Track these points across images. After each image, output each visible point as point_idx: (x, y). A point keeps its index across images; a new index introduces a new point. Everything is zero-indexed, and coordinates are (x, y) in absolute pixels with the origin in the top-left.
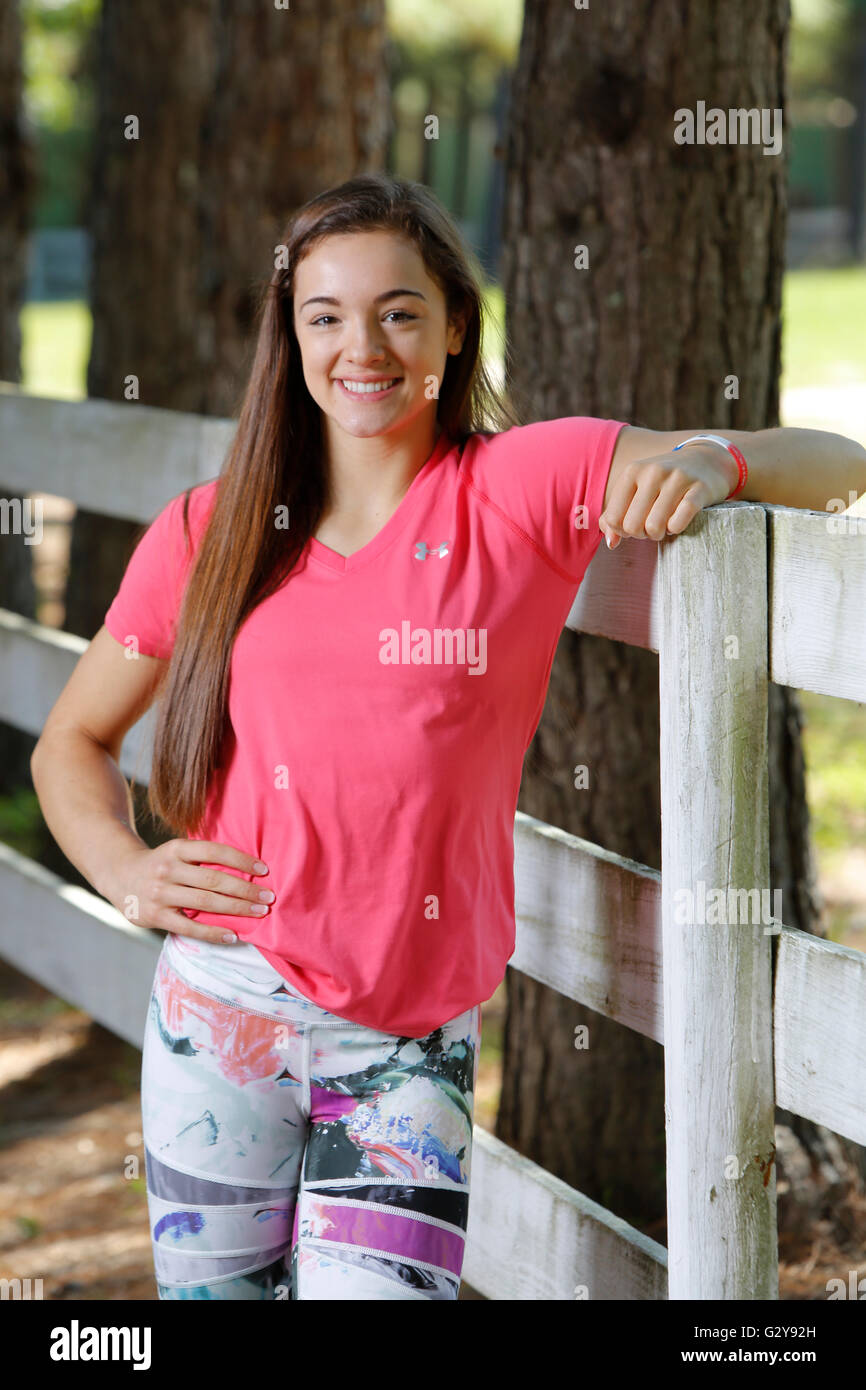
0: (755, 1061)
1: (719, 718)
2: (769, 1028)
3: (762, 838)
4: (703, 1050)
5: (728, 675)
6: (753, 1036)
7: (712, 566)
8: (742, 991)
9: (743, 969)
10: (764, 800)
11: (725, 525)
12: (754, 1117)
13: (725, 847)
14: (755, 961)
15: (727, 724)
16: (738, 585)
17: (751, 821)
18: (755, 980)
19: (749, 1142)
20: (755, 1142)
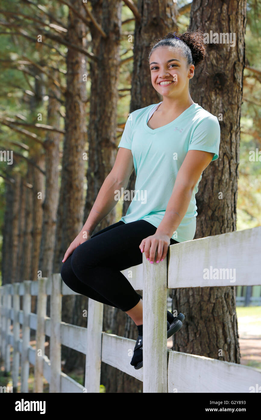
0: (163, 383)
1: (154, 297)
2: (166, 375)
3: (165, 327)
4: (150, 380)
5: (157, 286)
6: (162, 377)
8: (159, 365)
9: (160, 360)
10: (166, 318)
13: (156, 329)
14: (163, 358)
15: (156, 298)
17: (162, 323)
18: (163, 363)
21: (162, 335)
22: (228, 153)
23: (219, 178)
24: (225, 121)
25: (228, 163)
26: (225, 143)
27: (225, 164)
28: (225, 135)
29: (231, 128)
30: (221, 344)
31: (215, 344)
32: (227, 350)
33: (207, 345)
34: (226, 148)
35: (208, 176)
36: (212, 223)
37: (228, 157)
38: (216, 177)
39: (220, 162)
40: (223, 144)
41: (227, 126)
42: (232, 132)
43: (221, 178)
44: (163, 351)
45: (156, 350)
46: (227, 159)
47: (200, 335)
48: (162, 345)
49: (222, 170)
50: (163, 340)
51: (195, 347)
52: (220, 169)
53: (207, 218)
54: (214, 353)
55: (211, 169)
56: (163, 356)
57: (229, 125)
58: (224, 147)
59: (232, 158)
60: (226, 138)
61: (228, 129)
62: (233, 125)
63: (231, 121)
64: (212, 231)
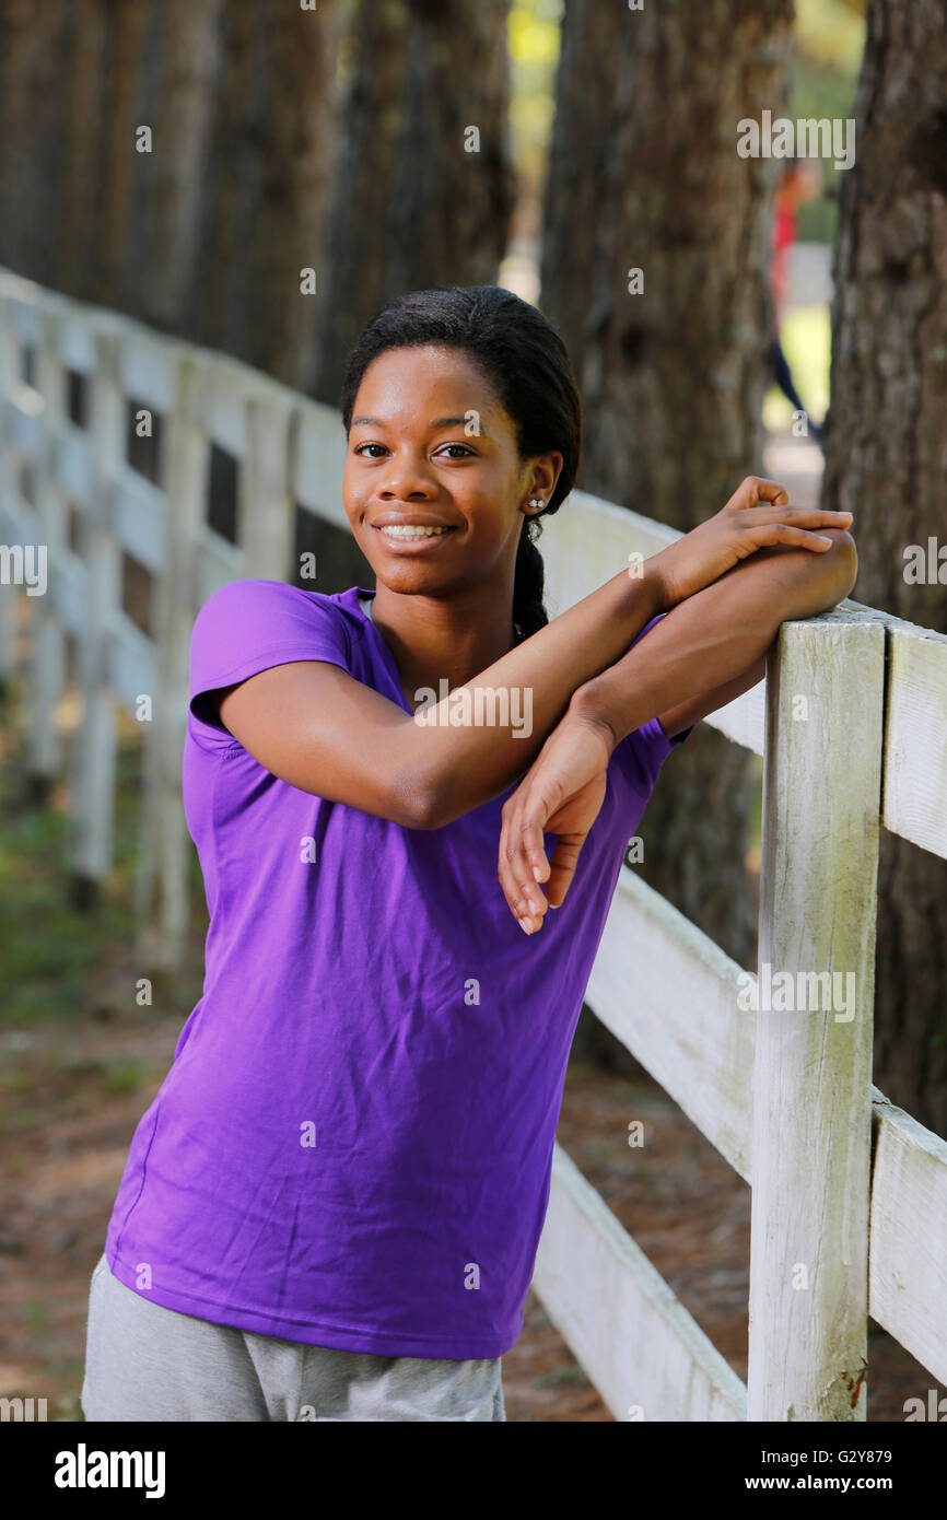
0: (846, 1263)
2: (864, 1226)
4: (786, 1248)
5: (832, 817)
6: (844, 1234)
7: (817, 691)
8: (833, 1182)
9: (835, 1157)
11: (834, 643)
12: (842, 1328)
14: (850, 1149)
15: (829, 874)
16: (848, 714)
18: (849, 1171)
19: (835, 1356)
20: (842, 1356)
21: (851, 1042)
44: (853, 1112)
45: (817, 1113)
48: (848, 1091)
50: (853, 1064)
56: (851, 1139)
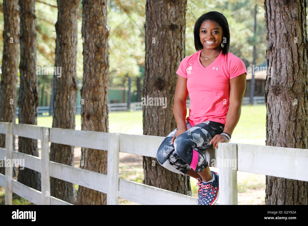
1: (230, 177)
22: (180, 46)
23: (175, 64)
24: (177, 24)
25: (179, 53)
26: (178, 39)
27: (178, 54)
28: (177, 34)
29: (181, 29)
30: (179, 177)
31: (176, 178)
32: (183, 181)
33: (170, 179)
34: (178, 43)
35: (167, 62)
36: (171, 96)
37: (179, 49)
38: (173, 63)
39: (175, 53)
40: (176, 40)
41: (178, 27)
42: (182, 31)
43: (176, 64)
46: (179, 50)
47: (165, 172)
49: (177, 58)
51: (162, 180)
52: (175, 57)
53: (168, 92)
54: (175, 183)
55: (169, 58)
57: (180, 27)
58: (177, 42)
59: (182, 50)
60: (178, 36)
61: (180, 29)
62: (182, 27)
63: (181, 24)
64: (171, 101)
